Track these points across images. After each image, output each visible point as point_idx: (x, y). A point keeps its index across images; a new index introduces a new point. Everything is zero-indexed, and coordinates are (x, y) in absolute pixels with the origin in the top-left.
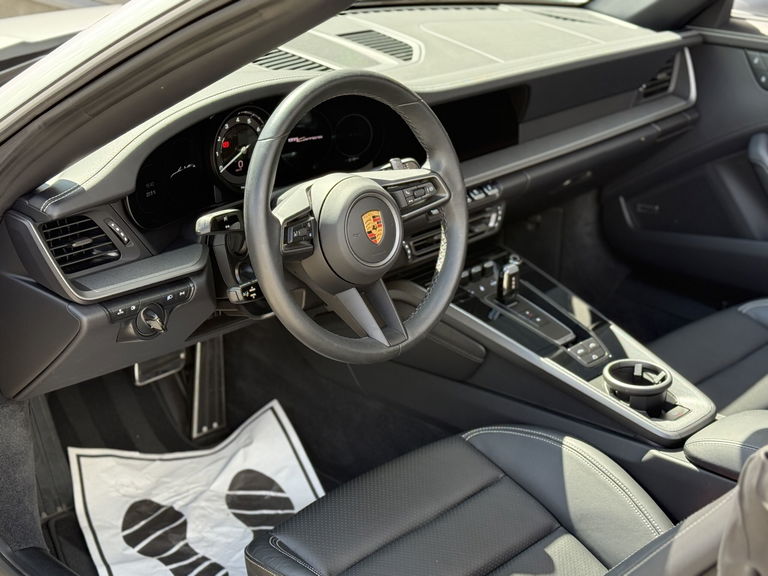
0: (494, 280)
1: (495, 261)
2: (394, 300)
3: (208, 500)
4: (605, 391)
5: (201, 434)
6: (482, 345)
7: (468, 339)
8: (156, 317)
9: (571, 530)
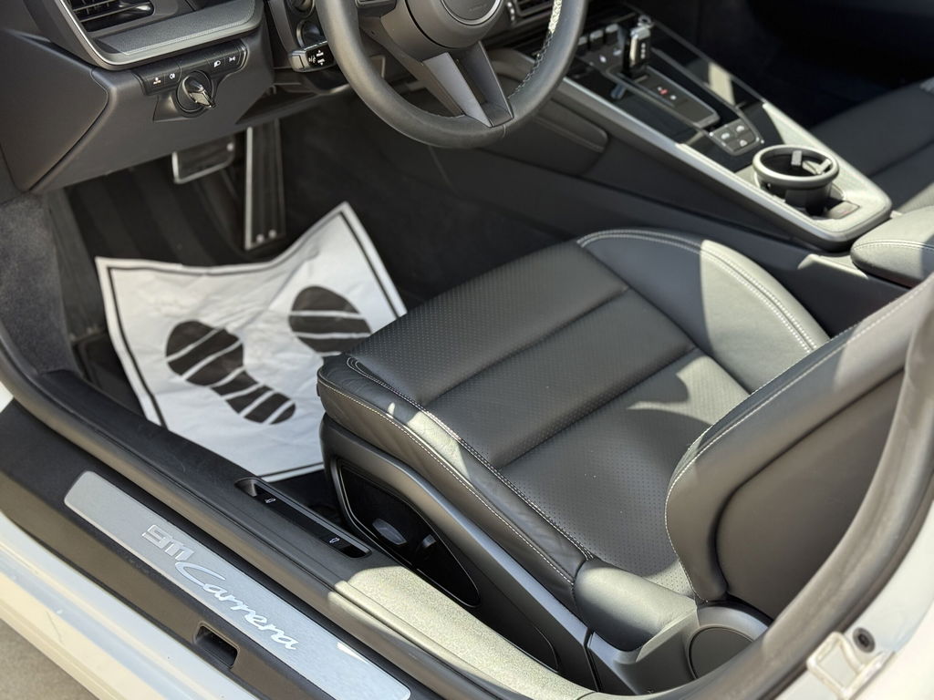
0: (618, 49)
1: (620, 24)
2: (500, 76)
3: (267, 321)
4: (753, 183)
5: (255, 245)
6: (603, 128)
7: (587, 123)
8: (202, 88)
9: (707, 350)
